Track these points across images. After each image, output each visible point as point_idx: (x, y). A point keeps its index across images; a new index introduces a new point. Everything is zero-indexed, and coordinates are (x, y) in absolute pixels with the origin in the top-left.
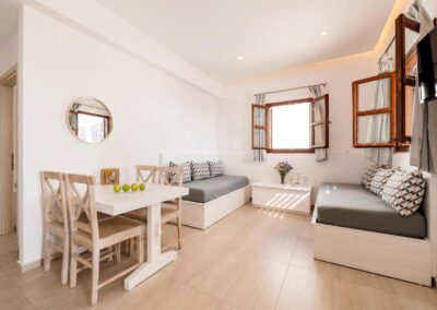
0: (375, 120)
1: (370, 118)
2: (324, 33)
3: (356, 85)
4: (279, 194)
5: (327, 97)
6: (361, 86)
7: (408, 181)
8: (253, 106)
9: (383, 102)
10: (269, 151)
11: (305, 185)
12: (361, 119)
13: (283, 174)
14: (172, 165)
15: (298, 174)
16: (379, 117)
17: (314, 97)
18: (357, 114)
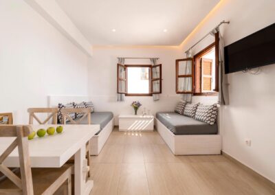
0: (185, 80)
1: (183, 78)
2: (165, 31)
3: (177, 61)
4: (136, 121)
5: (160, 66)
6: (180, 63)
7: (212, 109)
8: (118, 65)
9: (189, 72)
10: (126, 95)
11: (149, 114)
12: (179, 79)
13: (136, 109)
14: (60, 106)
15: (145, 108)
16: (187, 78)
17: (153, 65)
18: (178, 76)
